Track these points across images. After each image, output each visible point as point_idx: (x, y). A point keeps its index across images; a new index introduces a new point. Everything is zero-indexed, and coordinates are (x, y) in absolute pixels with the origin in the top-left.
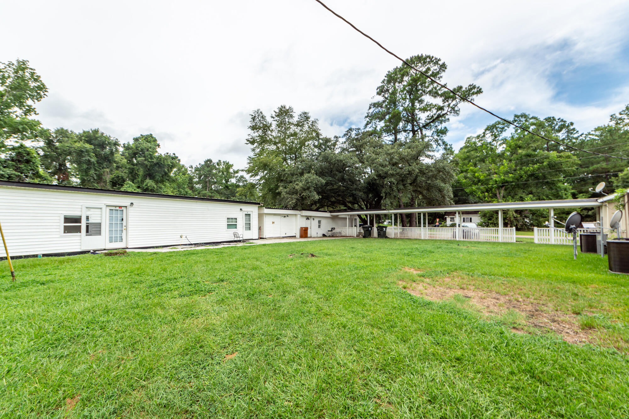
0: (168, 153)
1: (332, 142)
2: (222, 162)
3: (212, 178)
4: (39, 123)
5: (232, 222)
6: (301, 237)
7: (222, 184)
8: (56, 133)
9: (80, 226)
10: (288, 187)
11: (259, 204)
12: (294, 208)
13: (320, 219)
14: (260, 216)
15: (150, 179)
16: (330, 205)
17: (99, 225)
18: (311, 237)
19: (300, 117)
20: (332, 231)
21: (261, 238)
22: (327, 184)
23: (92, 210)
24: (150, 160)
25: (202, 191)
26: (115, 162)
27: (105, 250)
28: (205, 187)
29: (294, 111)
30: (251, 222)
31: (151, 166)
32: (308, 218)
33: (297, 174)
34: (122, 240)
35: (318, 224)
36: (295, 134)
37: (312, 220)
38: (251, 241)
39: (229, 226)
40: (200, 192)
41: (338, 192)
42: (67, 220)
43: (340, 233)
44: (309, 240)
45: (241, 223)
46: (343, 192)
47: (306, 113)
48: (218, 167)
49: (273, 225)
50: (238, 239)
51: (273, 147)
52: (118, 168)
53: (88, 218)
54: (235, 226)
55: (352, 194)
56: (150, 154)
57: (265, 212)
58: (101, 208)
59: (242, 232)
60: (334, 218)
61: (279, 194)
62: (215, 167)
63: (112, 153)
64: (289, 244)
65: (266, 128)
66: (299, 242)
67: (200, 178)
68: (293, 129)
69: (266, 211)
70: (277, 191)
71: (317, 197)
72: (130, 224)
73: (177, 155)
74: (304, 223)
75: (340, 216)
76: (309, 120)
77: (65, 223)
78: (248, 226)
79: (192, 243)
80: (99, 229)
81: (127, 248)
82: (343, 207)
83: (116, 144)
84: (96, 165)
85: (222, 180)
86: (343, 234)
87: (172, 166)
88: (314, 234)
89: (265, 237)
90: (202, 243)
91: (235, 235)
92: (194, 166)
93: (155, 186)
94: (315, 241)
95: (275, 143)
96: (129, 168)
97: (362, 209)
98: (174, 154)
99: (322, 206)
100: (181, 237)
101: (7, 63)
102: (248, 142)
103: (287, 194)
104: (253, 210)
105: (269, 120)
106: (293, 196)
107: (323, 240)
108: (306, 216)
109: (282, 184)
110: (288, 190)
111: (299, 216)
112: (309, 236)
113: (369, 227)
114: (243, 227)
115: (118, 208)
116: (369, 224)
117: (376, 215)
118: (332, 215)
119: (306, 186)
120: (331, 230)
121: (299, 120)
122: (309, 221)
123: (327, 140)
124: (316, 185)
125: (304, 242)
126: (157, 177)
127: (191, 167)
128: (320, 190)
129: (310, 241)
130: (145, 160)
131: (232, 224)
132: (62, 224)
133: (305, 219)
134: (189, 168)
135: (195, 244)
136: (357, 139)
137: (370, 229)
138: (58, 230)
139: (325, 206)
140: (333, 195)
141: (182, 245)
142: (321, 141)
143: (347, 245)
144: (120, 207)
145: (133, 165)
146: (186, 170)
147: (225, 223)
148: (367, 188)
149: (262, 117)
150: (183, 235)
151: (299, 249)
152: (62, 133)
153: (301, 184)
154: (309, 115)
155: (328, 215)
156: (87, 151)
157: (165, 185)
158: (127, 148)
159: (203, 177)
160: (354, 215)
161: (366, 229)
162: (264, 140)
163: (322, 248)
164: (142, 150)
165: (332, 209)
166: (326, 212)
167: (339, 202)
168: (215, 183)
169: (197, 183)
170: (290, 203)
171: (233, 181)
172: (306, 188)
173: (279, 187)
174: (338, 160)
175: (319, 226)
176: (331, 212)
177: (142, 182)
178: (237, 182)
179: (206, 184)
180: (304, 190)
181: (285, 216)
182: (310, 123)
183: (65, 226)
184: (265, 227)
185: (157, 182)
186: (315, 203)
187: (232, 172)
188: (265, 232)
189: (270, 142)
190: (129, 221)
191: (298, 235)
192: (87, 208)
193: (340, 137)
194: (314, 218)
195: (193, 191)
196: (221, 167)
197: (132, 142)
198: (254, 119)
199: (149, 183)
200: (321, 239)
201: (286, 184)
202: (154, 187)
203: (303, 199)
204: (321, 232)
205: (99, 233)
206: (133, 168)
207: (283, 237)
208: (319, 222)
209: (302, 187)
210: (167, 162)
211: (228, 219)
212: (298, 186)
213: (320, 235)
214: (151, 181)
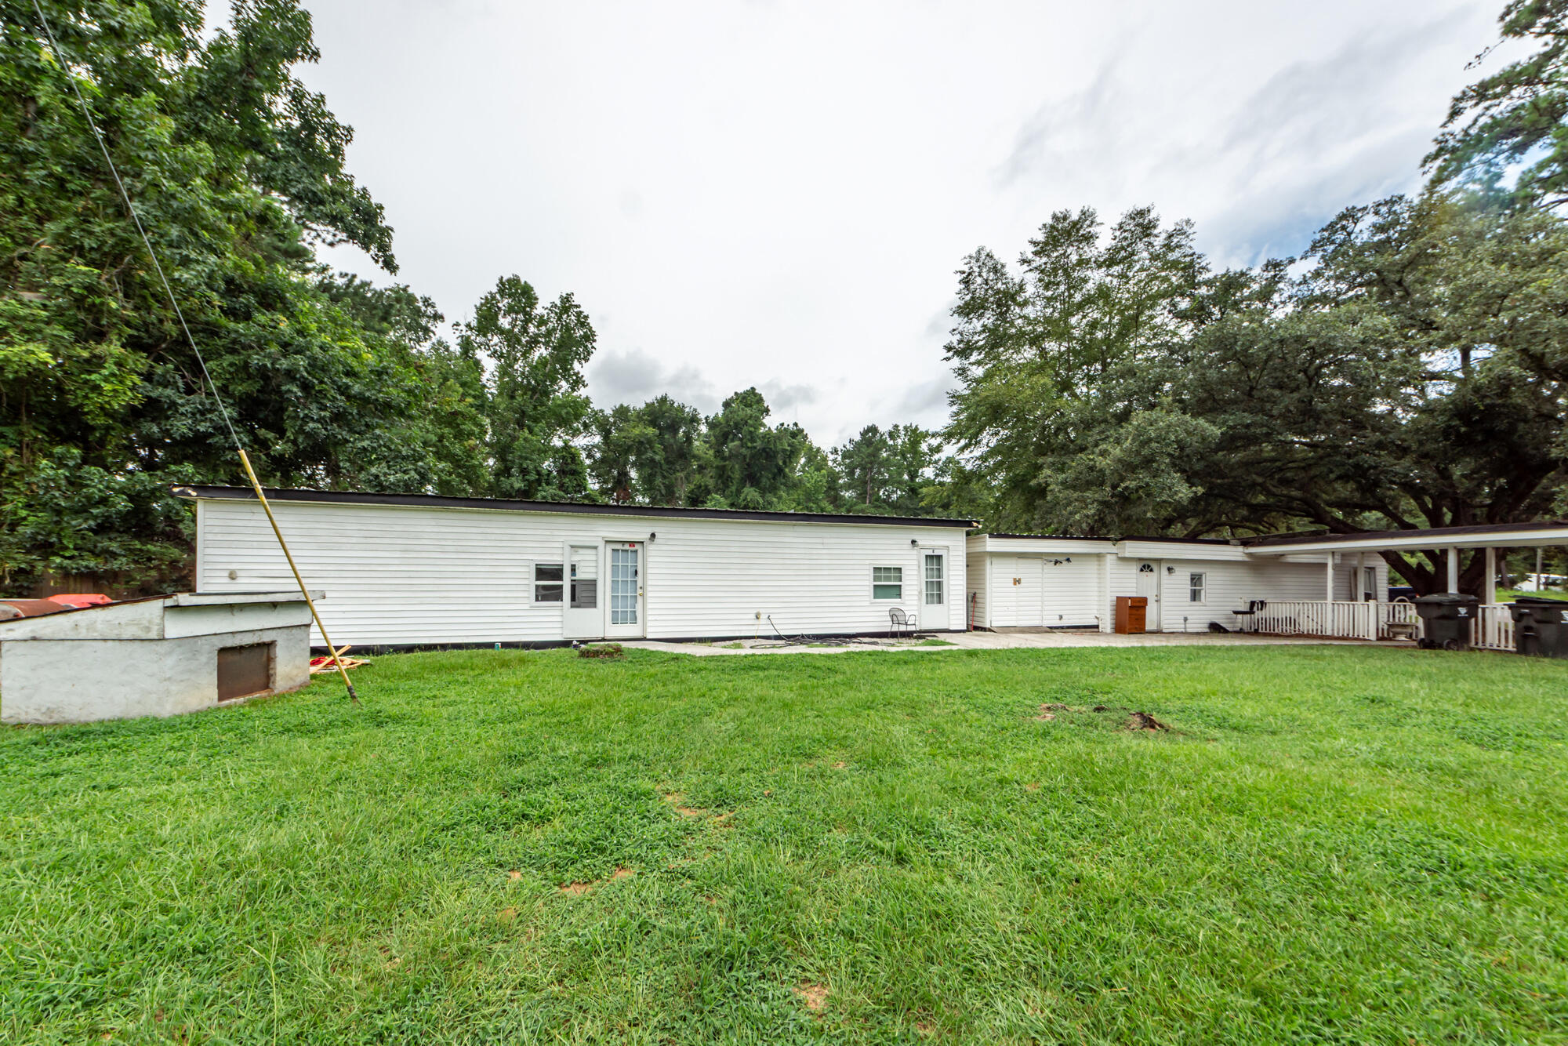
0: (782, 425)
1: (1255, 287)
2: (901, 428)
3: (879, 473)
4: (587, 402)
5: (888, 578)
6: (1119, 629)
7: (901, 482)
8: (613, 416)
9: (561, 587)
10: (1070, 467)
11: (969, 524)
12: (1093, 533)
13: (1197, 570)
14: (974, 563)
15: (752, 486)
16: (1245, 519)
17: (593, 584)
18: (1158, 632)
19: (1118, 233)
20: (1251, 612)
21: (976, 628)
22: (1230, 442)
23: (581, 551)
24: (749, 444)
25: (855, 504)
26: (694, 457)
27: (603, 640)
28: (862, 497)
29: (1098, 220)
30: (945, 580)
31: (753, 457)
32: (1146, 566)
33: (1105, 421)
34: (634, 620)
35: (1187, 588)
36: (1103, 293)
37: (1164, 572)
38: (942, 637)
39: (880, 591)
40: (851, 506)
41: (1280, 470)
42: (542, 572)
43: (1291, 621)
44: (1149, 642)
45: (914, 581)
46: (1307, 468)
47: (1141, 213)
48: (891, 442)
49: (1015, 588)
50: (903, 628)
51: (1029, 353)
52: (701, 468)
53: (573, 569)
54: (896, 591)
55: (1357, 466)
56: (751, 432)
57: (989, 549)
58: (596, 548)
59: (916, 610)
60: (1257, 566)
61: (1042, 491)
62: (885, 442)
63: (689, 439)
64: (1063, 656)
65: (1008, 298)
66: (1104, 650)
67: (851, 473)
68: (1096, 277)
69: (992, 545)
70: (1033, 483)
71: (1184, 492)
72: (649, 583)
73: (800, 426)
74: (1132, 584)
75: (1290, 559)
76: (1156, 232)
77: (537, 579)
78: (935, 592)
79: (782, 633)
80: (592, 594)
81: (644, 639)
82: (1301, 524)
83: (694, 420)
84: (665, 467)
85: (901, 474)
86: (1305, 626)
87: (792, 452)
88: (1172, 621)
89: (988, 626)
90: (808, 636)
91: (894, 616)
92: (840, 447)
93: (761, 501)
94: (1170, 652)
95: (1035, 341)
96: (717, 467)
97: (1408, 529)
98: (796, 424)
99: (1213, 526)
100: (757, 618)
101: (549, 306)
102: (950, 354)
103: (1067, 488)
104: (952, 544)
105: (1015, 272)
106: (1088, 494)
107: (1210, 648)
108: (1140, 559)
109: (1050, 459)
110: (1070, 475)
111: (1110, 559)
112: (1150, 625)
113: (1456, 604)
114: (920, 592)
115: (627, 547)
116: (1453, 588)
117: (1497, 549)
118: (1250, 555)
119: (1138, 453)
120: (1246, 608)
121: (1114, 243)
122: (1150, 578)
123: (1232, 283)
124: (1182, 449)
125: (1127, 650)
126: (764, 480)
127: (835, 451)
128: (1198, 466)
129: (1153, 649)
130: (742, 446)
131: (887, 583)
132: (533, 582)
133: (1134, 569)
134: (829, 455)
135: (789, 637)
136: (1379, 248)
137: (1463, 611)
138: (526, 595)
139: (1223, 524)
140: (1260, 480)
141: (759, 637)
142: (1203, 291)
143: (1337, 679)
144: (632, 544)
145: (724, 459)
146: (825, 459)
147: (868, 582)
148: (1446, 432)
149: (995, 270)
150: (761, 611)
151: (1092, 681)
152: (622, 412)
153: (1117, 452)
154: (1153, 215)
155: (1235, 553)
156: (650, 441)
157: (780, 498)
158: (712, 425)
159: (858, 471)
160: (1364, 553)
161: (1435, 612)
162: (997, 339)
163: (1200, 687)
164: (736, 424)
165: (1251, 534)
166: (1226, 543)
167: (1288, 509)
168: (885, 483)
169: (848, 487)
170: (1077, 517)
171: (928, 472)
172: (1136, 461)
173: (1040, 468)
174: (1282, 341)
175: (1195, 596)
176: (1245, 543)
177: (739, 492)
178: (937, 475)
179: (865, 487)
180: (1132, 468)
181: (1057, 560)
182: (1158, 242)
183: (537, 587)
184: (988, 595)
185: (763, 492)
186: (1181, 513)
187: (926, 450)
188: (988, 609)
189: (1019, 340)
190: (649, 577)
191: (1107, 624)
192: (572, 547)
193: (1292, 261)
194: (1171, 566)
195: (837, 507)
196: (899, 442)
197: (720, 411)
198: (966, 282)
199: (750, 493)
200: (1202, 642)
201: (1064, 459)
202: (758, 503)
203: (1125, 499)
204: (1200, 616)
205: (593, 603)
206: (724, 466)
207: (1052, 629)
208: (1196, 580)
209: (1120, 460)
210: (782, 444)
211: (875, 569)
212: (1109, 454)
213: (1199, 622)
214: (752, 489)
